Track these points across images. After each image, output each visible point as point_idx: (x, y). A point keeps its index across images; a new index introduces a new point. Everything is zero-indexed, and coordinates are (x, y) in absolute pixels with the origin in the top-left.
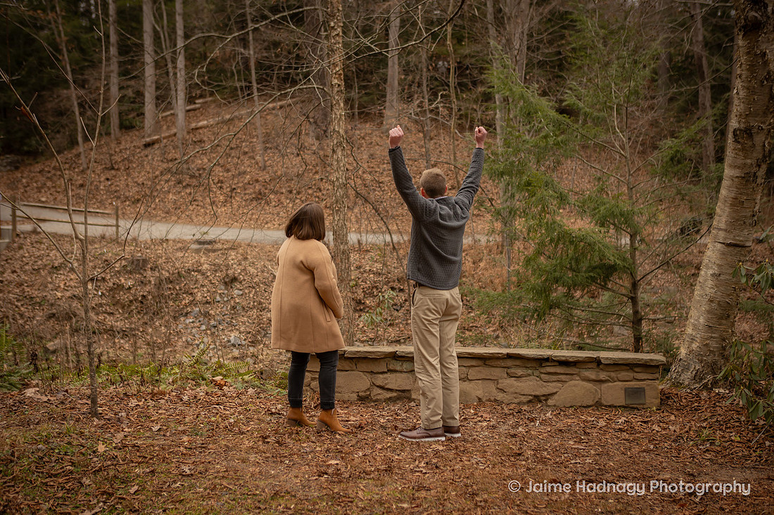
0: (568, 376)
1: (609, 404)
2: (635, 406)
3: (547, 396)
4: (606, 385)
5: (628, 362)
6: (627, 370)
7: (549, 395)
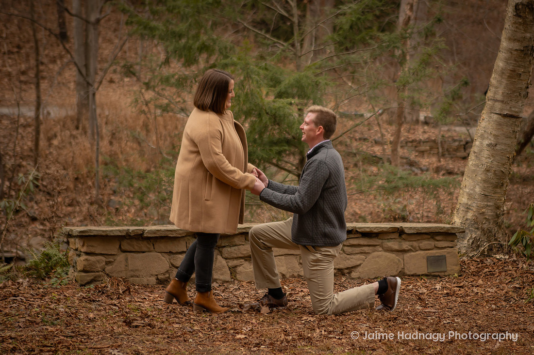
0: (371, 248)
1: (412, 273)
2: (437, 274)
3: (351, 269)
4: (408, 255)
5: (431, 231)
6: (428, 239)
7: (352, 267)
